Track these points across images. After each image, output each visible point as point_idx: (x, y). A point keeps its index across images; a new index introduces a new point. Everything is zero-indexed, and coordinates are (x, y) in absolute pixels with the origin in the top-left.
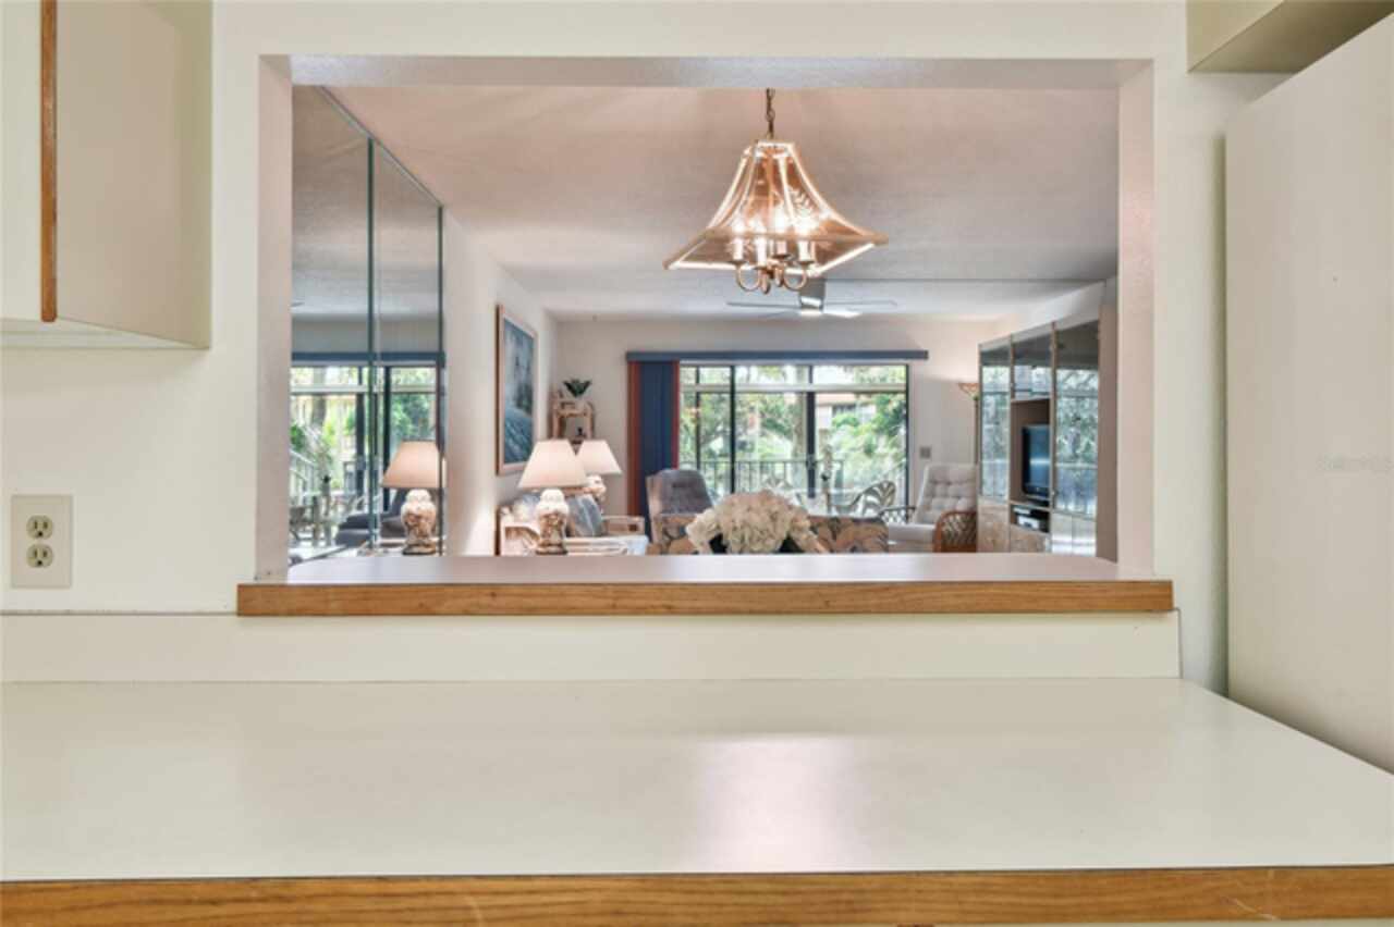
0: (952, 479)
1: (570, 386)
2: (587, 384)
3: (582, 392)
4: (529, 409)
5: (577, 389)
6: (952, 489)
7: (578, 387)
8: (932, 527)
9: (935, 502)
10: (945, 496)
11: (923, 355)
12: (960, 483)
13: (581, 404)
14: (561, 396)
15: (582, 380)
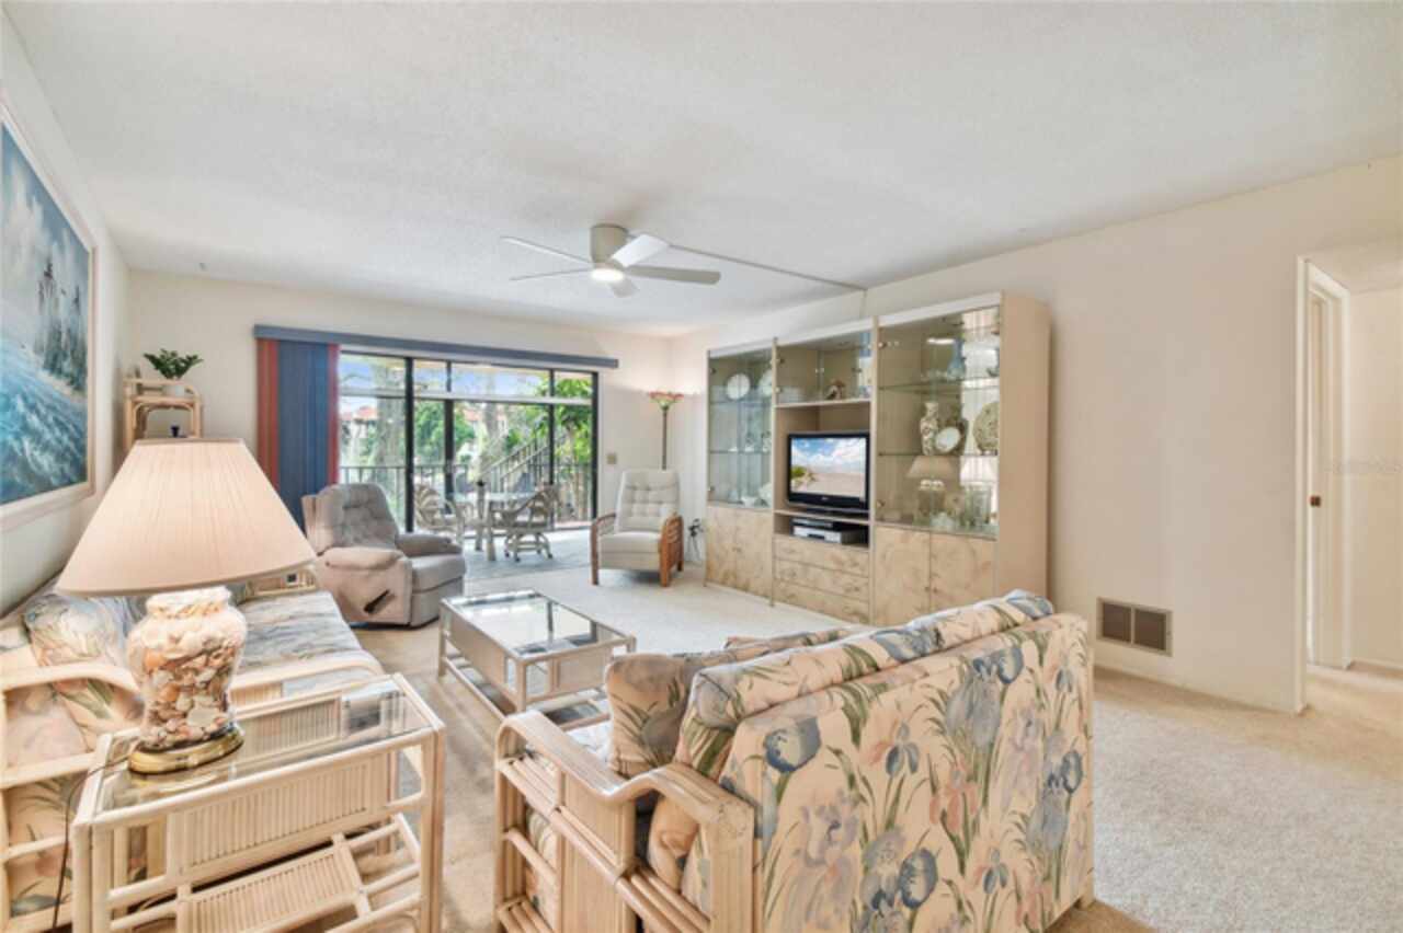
0: (652, 485)
1: (158, 363)
2: (191, 361)
3: (180, 372)
4: (78, 382)
5: (172, 367)
6: (651, 495)
7: (175, 363)
8: (655, 536)
9: (636, 508)
10: (645, 501)
11: (613, 364)
12: (662, 488)
13: (177, 390)
14: (138, 374)
15: (183, 354)
